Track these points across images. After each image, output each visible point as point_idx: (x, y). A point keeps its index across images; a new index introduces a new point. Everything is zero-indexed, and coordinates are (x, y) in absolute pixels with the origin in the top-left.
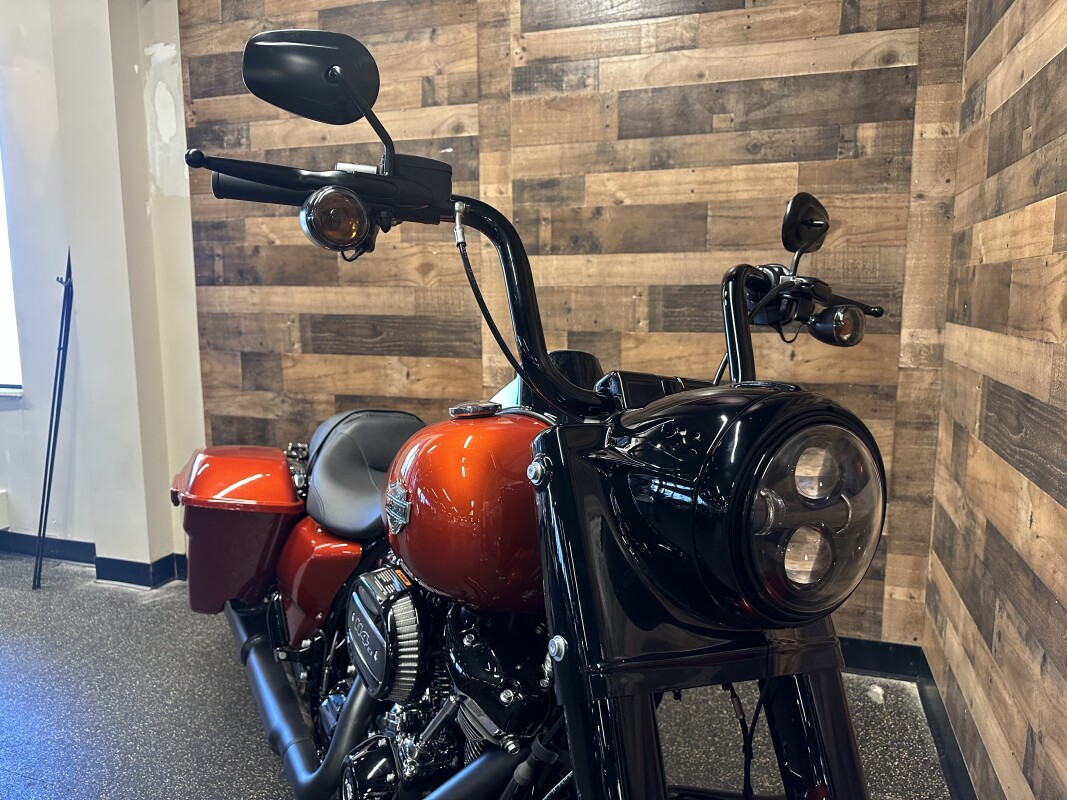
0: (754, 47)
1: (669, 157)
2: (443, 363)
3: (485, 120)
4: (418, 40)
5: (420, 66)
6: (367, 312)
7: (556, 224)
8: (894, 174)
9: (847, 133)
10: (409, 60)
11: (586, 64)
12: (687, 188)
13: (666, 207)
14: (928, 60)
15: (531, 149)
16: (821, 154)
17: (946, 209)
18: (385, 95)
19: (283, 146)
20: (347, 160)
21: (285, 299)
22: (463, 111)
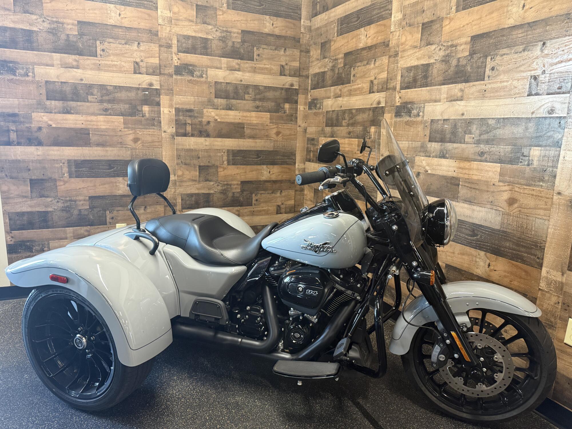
0: (257, 74)
1: (232, 106)
3: (162, 83)
4: (131, 45)
5: (132, 56)
6: (106, 158)
7: (193, 126)
8: (293, 119)
9: (282, 105)
10: (127, 53)
11: (203, 69)
12: (238, 117)
13: (232, 123)
14: (301, 88)
15: (182, 97)
16: (277, 111)
17: (305, 130)
18: (115, 65)
19: (57, 80)
20: (95, 91)
21: (59, 153)
22: (153, 78)
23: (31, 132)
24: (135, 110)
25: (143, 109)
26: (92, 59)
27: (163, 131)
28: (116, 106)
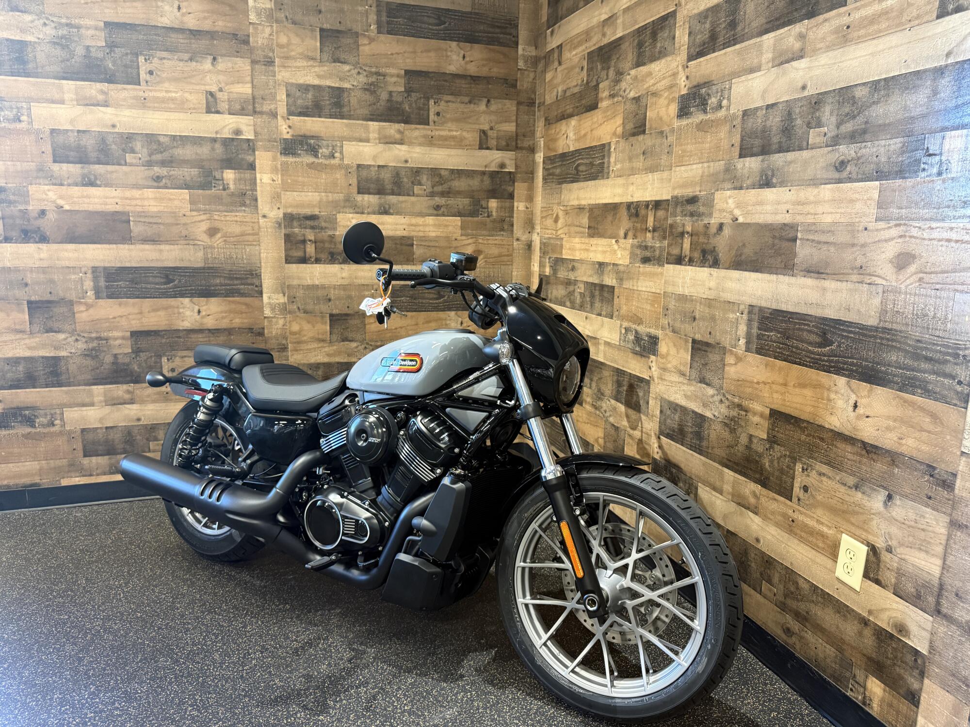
2: (230, 301)
3: (258, 129)
4: (201, 62)
5: (203, 82)
6: (159, 265)
10: (194, 76)
18: (173, 99)
19: (71, 128)
20: (138, 146)
21: (76, 255)
22: (242, 121)
23: (29, 220)
24: (210, 179)
25: (225, 175)
26: (131, 89)
27: (260, 215)
28: (176, 172)
